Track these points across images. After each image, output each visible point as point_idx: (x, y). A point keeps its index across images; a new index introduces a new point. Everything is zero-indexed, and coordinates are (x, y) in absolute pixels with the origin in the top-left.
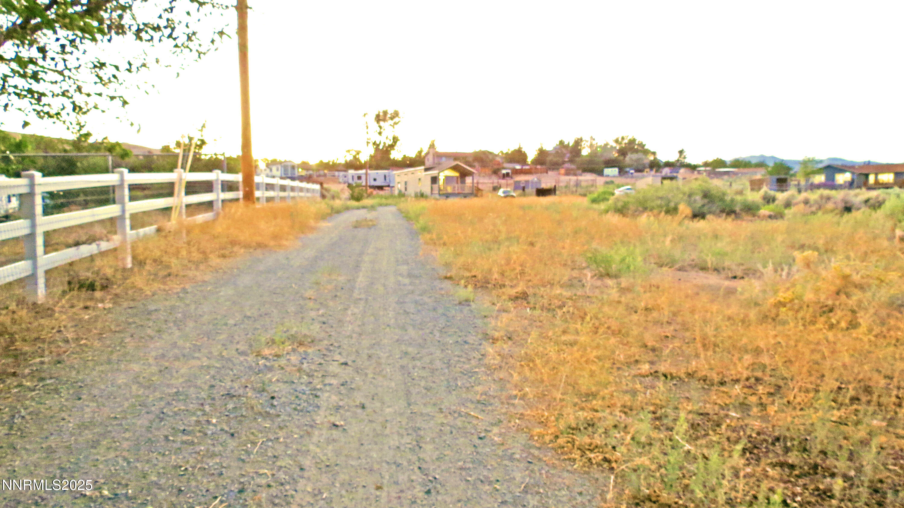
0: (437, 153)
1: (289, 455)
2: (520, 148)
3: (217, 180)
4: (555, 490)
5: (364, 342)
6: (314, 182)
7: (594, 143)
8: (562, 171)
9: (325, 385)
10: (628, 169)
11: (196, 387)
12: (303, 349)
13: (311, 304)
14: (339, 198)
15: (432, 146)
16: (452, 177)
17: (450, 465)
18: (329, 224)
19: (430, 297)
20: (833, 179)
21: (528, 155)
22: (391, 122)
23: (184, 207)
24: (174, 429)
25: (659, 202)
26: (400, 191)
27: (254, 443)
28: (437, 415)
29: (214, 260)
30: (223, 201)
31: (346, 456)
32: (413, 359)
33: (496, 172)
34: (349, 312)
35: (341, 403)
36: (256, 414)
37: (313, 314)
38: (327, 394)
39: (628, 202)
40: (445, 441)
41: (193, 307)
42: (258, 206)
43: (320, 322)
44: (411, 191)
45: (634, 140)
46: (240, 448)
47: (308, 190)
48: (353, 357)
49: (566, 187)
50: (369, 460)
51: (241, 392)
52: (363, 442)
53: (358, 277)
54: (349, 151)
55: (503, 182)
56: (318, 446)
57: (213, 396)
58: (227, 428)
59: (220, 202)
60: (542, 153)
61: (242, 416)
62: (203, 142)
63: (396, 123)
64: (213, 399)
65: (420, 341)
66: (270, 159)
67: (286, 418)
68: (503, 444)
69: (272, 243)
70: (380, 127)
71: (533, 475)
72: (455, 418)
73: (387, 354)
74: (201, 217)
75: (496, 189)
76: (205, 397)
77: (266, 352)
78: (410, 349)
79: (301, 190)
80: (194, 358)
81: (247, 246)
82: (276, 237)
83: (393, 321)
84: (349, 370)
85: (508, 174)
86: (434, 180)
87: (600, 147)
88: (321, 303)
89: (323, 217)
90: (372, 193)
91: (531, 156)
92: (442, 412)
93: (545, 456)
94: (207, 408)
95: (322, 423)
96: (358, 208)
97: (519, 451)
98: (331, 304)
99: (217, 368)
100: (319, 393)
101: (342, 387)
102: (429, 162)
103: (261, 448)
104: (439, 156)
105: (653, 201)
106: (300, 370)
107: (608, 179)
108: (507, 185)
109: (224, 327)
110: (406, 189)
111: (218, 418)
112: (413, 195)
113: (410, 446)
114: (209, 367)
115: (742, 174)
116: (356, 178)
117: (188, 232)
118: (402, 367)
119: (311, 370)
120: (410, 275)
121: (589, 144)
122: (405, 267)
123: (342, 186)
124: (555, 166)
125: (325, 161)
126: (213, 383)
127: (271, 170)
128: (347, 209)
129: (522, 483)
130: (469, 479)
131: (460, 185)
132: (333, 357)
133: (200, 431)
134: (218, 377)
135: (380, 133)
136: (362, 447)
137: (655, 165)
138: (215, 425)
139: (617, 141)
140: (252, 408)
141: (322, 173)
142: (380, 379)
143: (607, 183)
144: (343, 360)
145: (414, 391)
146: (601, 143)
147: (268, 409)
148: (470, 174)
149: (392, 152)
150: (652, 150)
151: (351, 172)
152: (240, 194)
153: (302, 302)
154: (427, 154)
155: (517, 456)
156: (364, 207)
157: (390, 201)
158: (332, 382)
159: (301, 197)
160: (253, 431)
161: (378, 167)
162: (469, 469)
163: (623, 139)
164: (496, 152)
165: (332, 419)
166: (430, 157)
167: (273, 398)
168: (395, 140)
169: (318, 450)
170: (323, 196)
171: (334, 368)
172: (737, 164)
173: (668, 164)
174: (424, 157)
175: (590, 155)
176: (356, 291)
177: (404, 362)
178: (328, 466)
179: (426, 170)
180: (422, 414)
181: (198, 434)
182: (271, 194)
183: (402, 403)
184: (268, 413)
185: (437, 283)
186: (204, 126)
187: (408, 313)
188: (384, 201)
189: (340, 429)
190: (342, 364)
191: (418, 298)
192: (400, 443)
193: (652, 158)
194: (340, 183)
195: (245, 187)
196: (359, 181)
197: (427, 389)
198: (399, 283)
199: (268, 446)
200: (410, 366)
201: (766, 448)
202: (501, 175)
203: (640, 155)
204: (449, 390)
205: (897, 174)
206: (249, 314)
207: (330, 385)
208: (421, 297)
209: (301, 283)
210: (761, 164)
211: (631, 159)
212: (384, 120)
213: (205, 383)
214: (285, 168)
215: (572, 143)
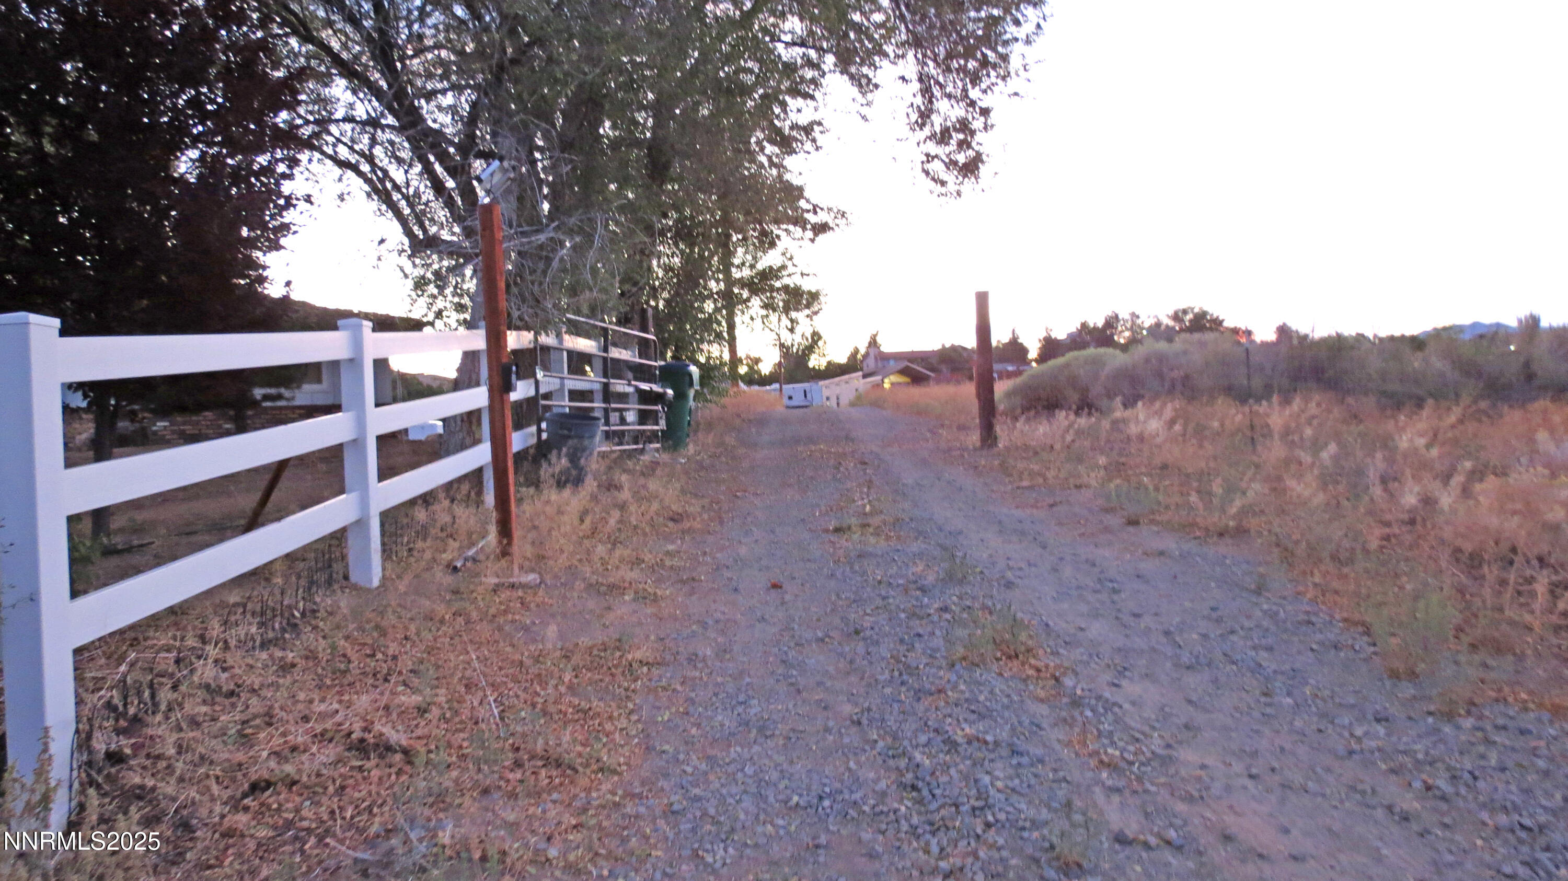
0: (881, 353)
15: (873, 343)
22: (807, 312)
63: (816, 313)
70: (792, 321)
102: (871, 364)
104: (885, 358)
110: (838, 404)
121: (1129, 325)
135: (792, 330)
149: (812, 356)
154: (866, 356)
161: (791, 380)
166: (872, 358)
168: (816, 338)
174: (862, 362)
179: (864, 376)
215: (1100, 324)
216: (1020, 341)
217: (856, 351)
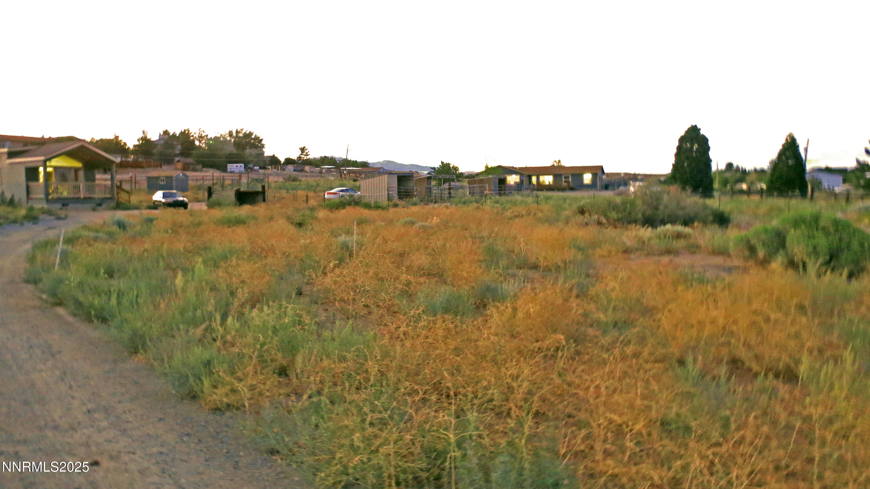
10: (252, 165)
16: (69, 168)
87: (211, 139)
131: (84, 183)
205: (556, 176)
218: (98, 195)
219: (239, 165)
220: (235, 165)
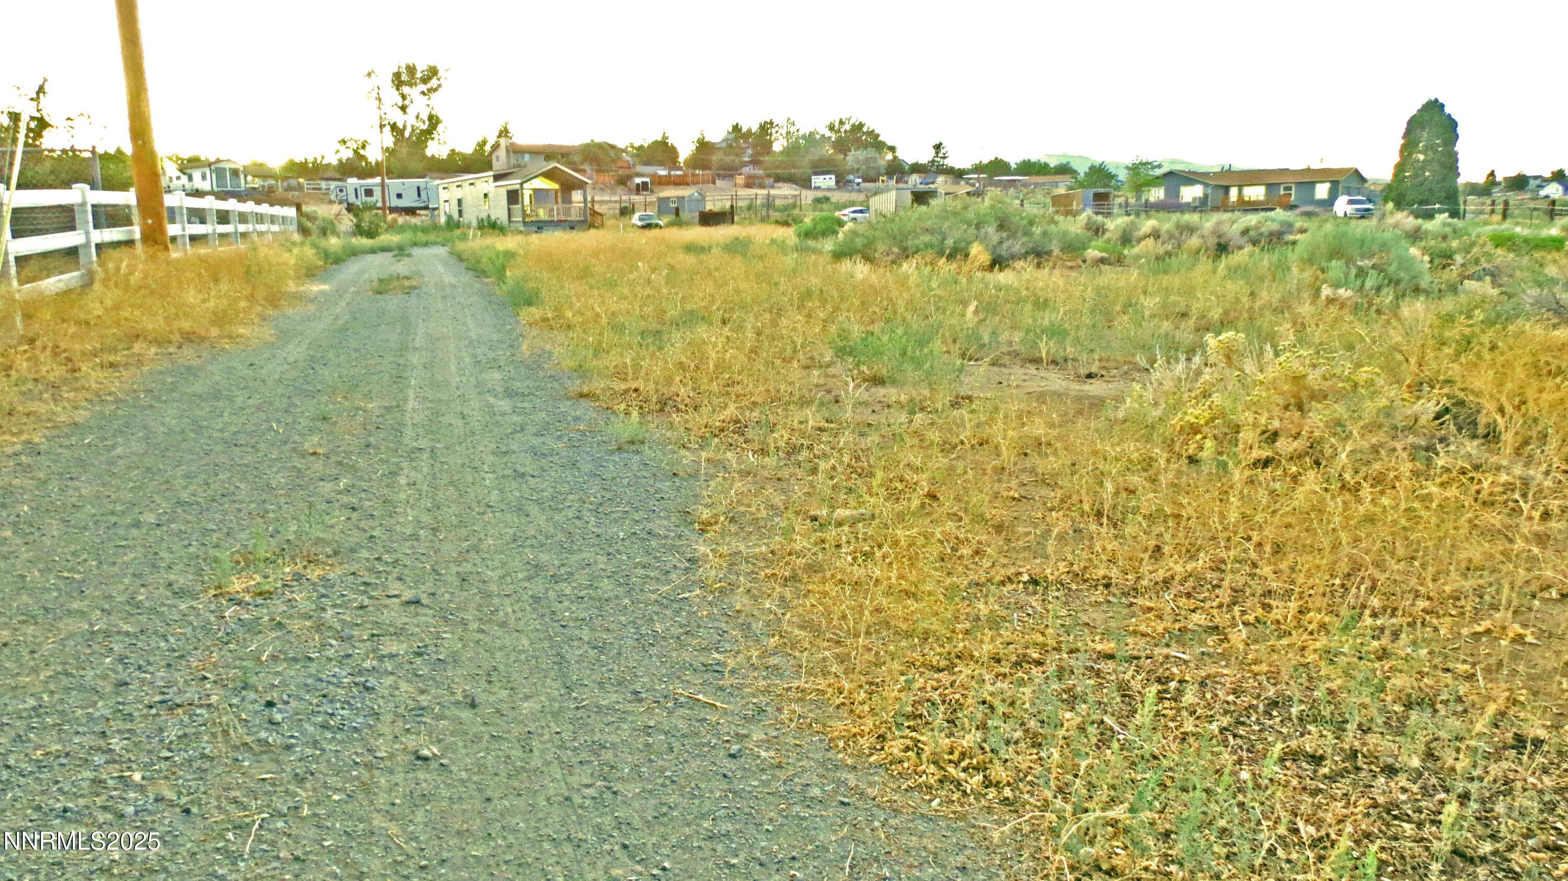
0: (513, 145)
1: (330, 851)
2: (664, 137)
3: (83, 204)
4: (911, 866)
5: (446, 547)
6: (283, 203)
7: (793, 129)
8: (740, 180)
9: (381, 658)
10: (851, 177)
11: (82, 688)
12: (318, 572)
13: (318, 466)
14: (335, 233)
15: (504, 133)
16: (547, 190)
17: (687, 830)
18: (326, 287)
19: (559, 438)
20: (1177, 194)
21: (679, 150)
22: (423, 88)
23: (12, 263)
24: (38, 808)
25: (927, 238)
26: (450, 218)
27: (241, 828)
28: (629, 707)
29: (91, 374)
30: (98, 246)
31: (459, 833)
32: (556, 579)
33: (623, 181)
34: (403, 481)
35: (424, 700)
36: (235, 748)
37: (327, 488)
38: (389, 681)
39: (874, 239)
40: (662, 770)
41: (54, 486)
42: (175, 254)
43: (345, 506)
44: (470, 217)
45: (861, 125)
46: (209, 846)
47: (273, 219)
48: (429, 586)
49: (749, 208)
50: (511, 838)
51: (192, 694)
52: (489, 793)
53: (405, 400)
54: (344, 142)
55: (637, 198)
56: (393, 818)
57: (127, 709)
58: (170, 795)
59: (93, 250)
60: (703, 146)
61: (203, 756)
62: (42, 124)
63: (435, 90)
64: (130, 717)
65: (561, 537)
66: (186, 155)
67: (309, 751)
68: (779, 766)
69: (214, 332)
70: (404, 97)
71: (859, 835)
72: (670, 712)
73: (499, 572)
74: (53, 284)
75: (626, 212)
76: (107, 712)
77: (236, 585)
78: (544, 557)
79: (260, 218)
80: (69, 613)
81: (160, 341)
82: (220, 319)
83: (495, 496)
84: (427, 616)
85: (645, 184)
86: (513, 197)
87: (804, 137)
88: (340, 463)
89: (310, 273)
90: (395, 221)
91: (685, 151)
92: (640, 700)
93: (871, 784)
94: (116, 743)
95: (391, 756)
96: (373, 251)
97: (815, 779)
98: (362, 463)
99: (127, 634)
100: (372, 682)
101: (419, 660)
102: (500, 162)
103: (259, 839)
104: (516, 151)
105: (916, 236)
106: (319, 627)
107: (820, 194)
108: (646, 205)
109: (134, 532)
110: (460, 212)
111: (146, 767)
112: (474, 223)
113: (591, 792)
114: (107, 634)
115: (1036, 185)
116: (362, 192)
117: (27, 316)
118: (536, 599)
119: (344, 622)
120: (510, 393)
121: (784, 131)
122: (497, 375)
123: (336, 208)
124: (728, 172)
125: (299, 159)
126: (124, 676)
127: (190, 178)
128: (354, 253)
129: (844, 858)
130: (734, 861)
131: (560, 205)
132: (385, 587)
133: (105, 808)
134: (133, 658)
135: (403, 108)
136: (490, 807)
137: (897, 170)
138: (141, 789)
139: (831, 128)
140: (226, 733)
141: (293, 182)
142: (496, 630)
143: (818, 201)
144: (408, 595)
145: (572, 654)
146: (805, 130)
147: (263, 734)
148: (581, 185)
149: (430, 143)
150: (889, 143)
151: (353, 181)
152: (136, 232)
153: (298, 463)
154: (496, 147)
155: (816, 792)
156: (384, 249)
157: (432, 237)
158: (394, 649)
159: (261, 234)
160: (233, 794)
161: (404, 174)
162: (727, 835)
163: (841, 123)
164: (621, 145)
165: (411, 742)
166: (502, 152)
167: (270, 704)
168: (434, 121)
169: (394, 829)
170: (304, 231)
171: (393, 615)
172: (1028, 168)
173: (917, 168)
174: (490, 154)
175: (786, 151)
176: (409, 432)
177: (538, 587)
178: (423, 868)
179: (497, 178)
180: (600, 709)
181: (101, 817)
182: (198, 229)
183: (554, 688)
184: (264, 742)
185: (565, 406)
186: (41, 90)
187: (523, 475)
188: (421, 237)
189: (434, 765)
190: (408, 603)
191: (536, 441)
192: (570, 788)
193: (889, 157)
194: (331, 202)
195: (144, 217)
196: (369, 199)
197: (601, 648)
198: (490, 410)
199: (276, 831)
200: (551, 594)
201: (1258, 722)
202: (633, 187)
203: (871, 153)
204: (643, 644)
205: (1269, 186)
206: (185, 496)
207: (392, 656)
208: (540, 439)
209: (290, 420)
210: (1064, 170)
211: (857, 160)
212: (411, 84)
213: (105, 677)
214: (220, 173)
215: (755, 128)
216: (670, 141)
217: (484, 142)
218: (574, 217)
219: (827, 177)
220: (822, 177)
